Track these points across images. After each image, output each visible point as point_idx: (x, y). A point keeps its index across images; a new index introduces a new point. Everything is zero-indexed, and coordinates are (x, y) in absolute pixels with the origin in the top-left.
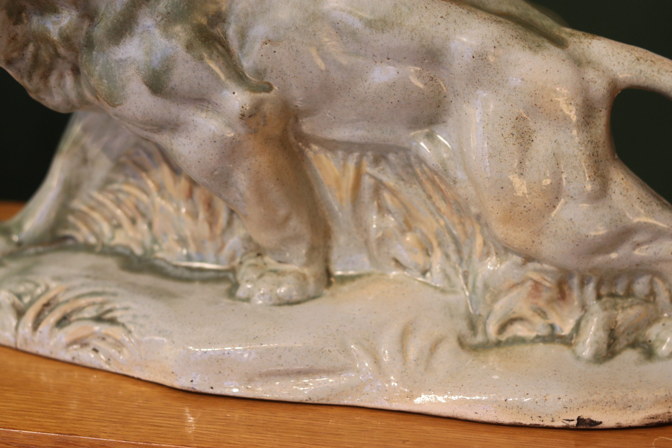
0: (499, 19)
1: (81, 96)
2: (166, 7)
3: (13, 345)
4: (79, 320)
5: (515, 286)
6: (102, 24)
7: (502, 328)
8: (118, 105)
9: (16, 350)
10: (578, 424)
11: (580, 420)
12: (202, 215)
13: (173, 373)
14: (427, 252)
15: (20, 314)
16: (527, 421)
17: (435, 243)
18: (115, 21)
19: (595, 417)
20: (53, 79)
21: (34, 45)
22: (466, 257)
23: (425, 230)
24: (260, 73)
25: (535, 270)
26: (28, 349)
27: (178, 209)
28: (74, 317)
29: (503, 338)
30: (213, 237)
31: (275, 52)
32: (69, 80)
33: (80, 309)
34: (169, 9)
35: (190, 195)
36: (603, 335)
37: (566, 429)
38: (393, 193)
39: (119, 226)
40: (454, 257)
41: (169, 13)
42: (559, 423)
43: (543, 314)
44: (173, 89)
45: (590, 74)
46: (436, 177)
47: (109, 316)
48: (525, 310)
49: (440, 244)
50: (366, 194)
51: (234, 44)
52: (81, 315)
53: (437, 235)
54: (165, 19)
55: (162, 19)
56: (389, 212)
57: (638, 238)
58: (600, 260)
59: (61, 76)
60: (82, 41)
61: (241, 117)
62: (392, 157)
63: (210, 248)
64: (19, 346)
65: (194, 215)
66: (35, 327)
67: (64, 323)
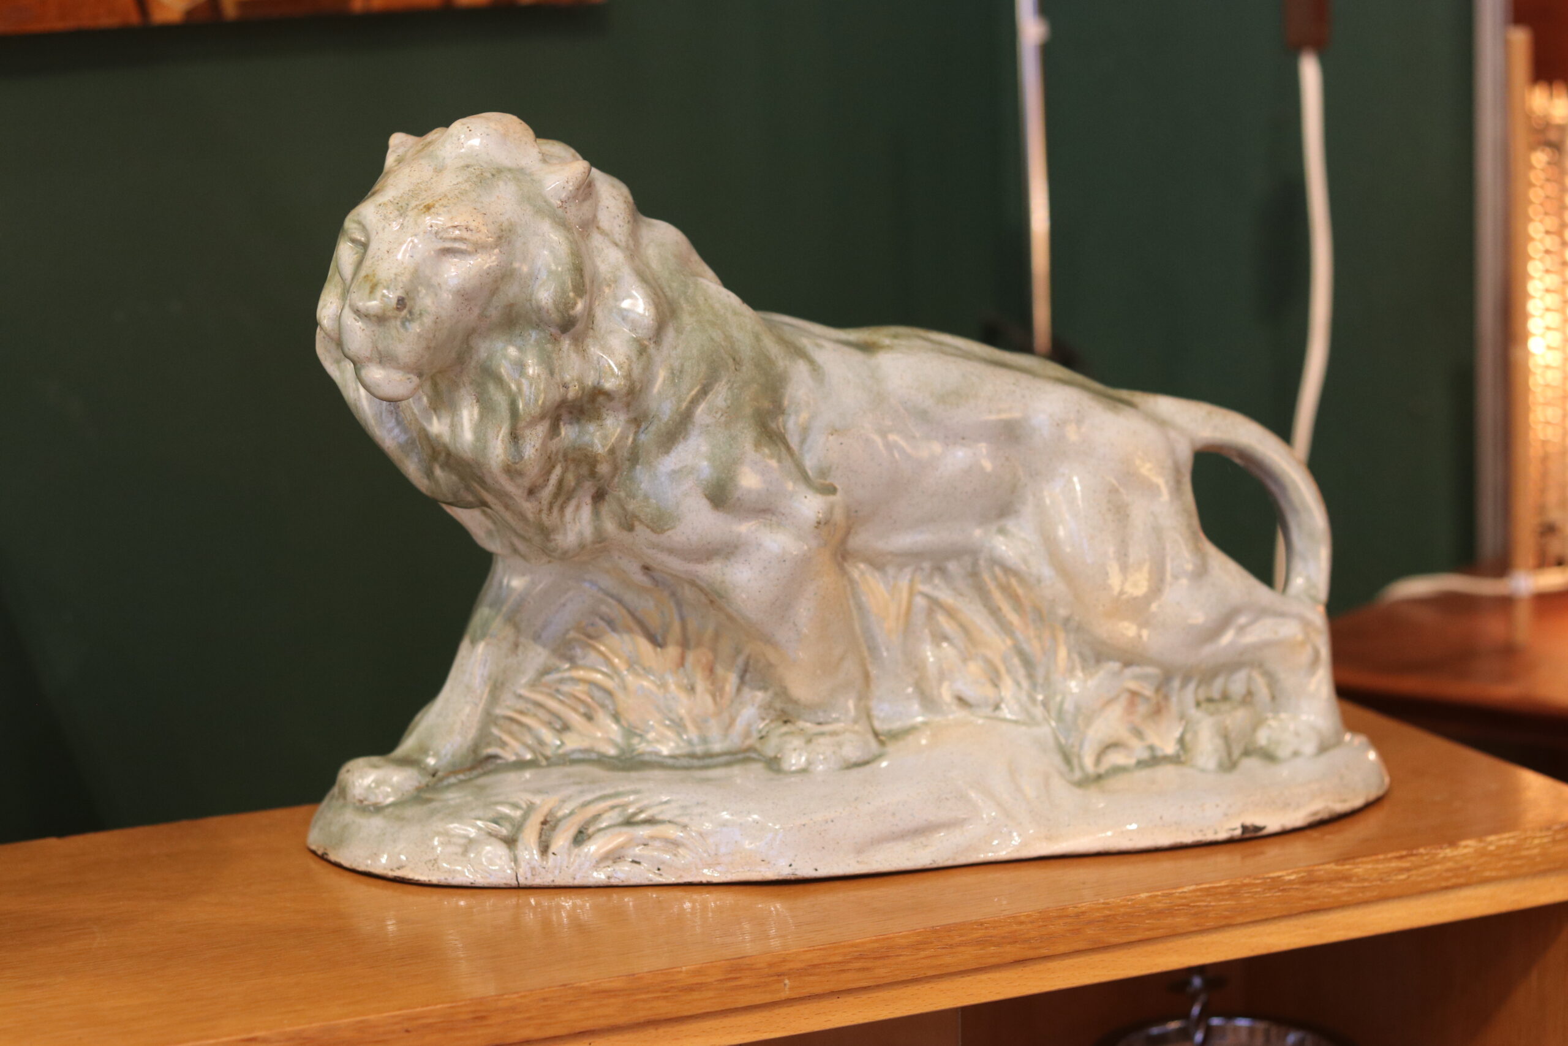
1: (599, 532)
2: (725, 400)
3: (514, 883)
4: (600, 830)
5: (1110, 702)
6: (653, 428)
8: (668, 530)
9: (519, 888)
10: (1243, 833)
11: (1245, 828)
12: (701, 686)
13: (763, 861)
14: (995, 681)
15: (510, 842)
16: (1188, 839)
17: (1002, 669)
18: (671, 422)
19: (1258, 821)
20: (569, 511)
21: (562, 467)
22: (1040, 680)
23: (989, 654)
24: (823, 473)
25: (1136, 678)
26: (538, 881)
27: (663, 686)
28: (591, 830)
29: (1102, 769)
31: (841, 444)
32: (586, 512)
33: (597, 817)
34: (729, 402)
35: (682, 662)
37: (1230, 841)
38: (951, 613)
39: (566, 728)
40: (1025, 684)
41: (729, 407)
42: (1222, 835)
43: (1138, 733)
44: (739, 499)
45: (1173, 434)
47: (642, 816)
48: (1122, 732)
49: (1009, 671)
50: (919, 619)
51: (794, 441)
52: (601, 825)
53: (1005, 660)
54: (725, 415)
55: (722, 415)
56: (946, 638)
57: (1242, 620)
58: (1208, 650)
59: (578, 508)
60: (625, 454)
61: (816, 525)
62: (952, 566)
63: (715, 725)
64: (522, 881)
65: (689, 689)
66: (544, 849)
67: (580, 837)
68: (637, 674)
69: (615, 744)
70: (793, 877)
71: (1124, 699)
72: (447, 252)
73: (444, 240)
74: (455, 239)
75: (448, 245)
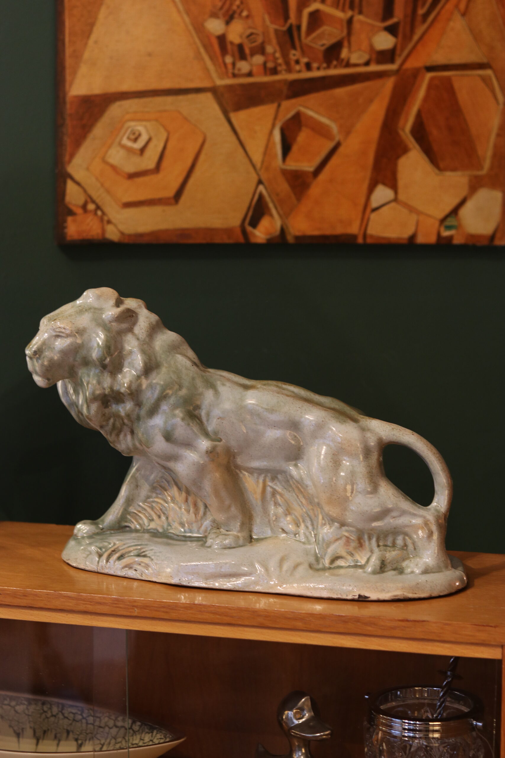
0: (327, 409)
1: (134, 445)
2: (173, 401)
3: (96, 571)
4: (129, 556)
5: (337, 540)
6: (144, 409)
7: (332, 561)
8: (151, 447)
9: (98, 573)
10: (359, 598)
11: (360, 596)
12: (192, 510)
13: (171, 576)
14: (298, 525)
15: (100, 556)
16: (335, 596)
17: (301, 521)
18: (150, 407)
19: (367, 595)
20: (122, 436)
21: (113, 419)
22: (315, 527)
23: (296, 514)
24: (216, 433)
25: (347, 531)
26: (103, 571)
27: (180, 508)
29: (332, 566)
30: (196, 521)
31: (223, 423)
32: (129, 437)
34: (175, 402)
35: (186, 500)
36: (378, 563)
37: (353, 600)
38: (281, 495)
39: (152, 520)
40: (310, 527)
41: (174, 404)
42: (350, 597)
43: (352, 555)
44: (175, 439)
45: (368, 435)
46: (299, 485)
47: (143, 554)
49: (304, 521)
50: (269, 495)
51: (204, 419)
52: (130, 555)
53: (302, 516)
54: (173, 406)
55: (172, 407)
56: (280, 505)
57: (394, 514)
59: (125, 435)
60: (135, 417)
61: (206, 452)
62: (279, 476)
63: (195, 527)
64: (99, 571)
65: (188, 511)
66: (107, 561)
67: (120, 558)
68: (174, 503)
69: (163, 528)
70: (180, 584)
71: (344, 539)
72: (58, 336)
73: (56, 332)
74: (60, 332)
75: (58, 334)
